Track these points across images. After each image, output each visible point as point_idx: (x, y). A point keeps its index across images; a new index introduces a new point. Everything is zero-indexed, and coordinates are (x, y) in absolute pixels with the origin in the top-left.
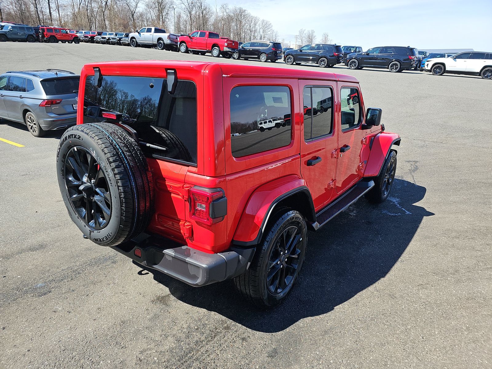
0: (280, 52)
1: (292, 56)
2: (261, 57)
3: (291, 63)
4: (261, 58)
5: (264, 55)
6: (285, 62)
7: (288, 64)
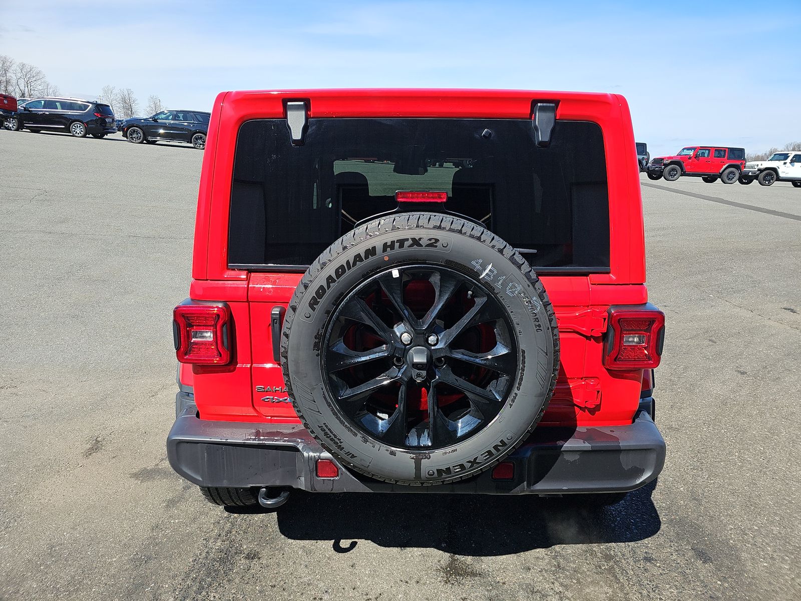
0: (111, 120)
1: (140, 128)
2: (72, 128)
3: (139, 141)
4: (73, 130)
5: (79, 125)
6: (125, 139)
7: (134, 141)
